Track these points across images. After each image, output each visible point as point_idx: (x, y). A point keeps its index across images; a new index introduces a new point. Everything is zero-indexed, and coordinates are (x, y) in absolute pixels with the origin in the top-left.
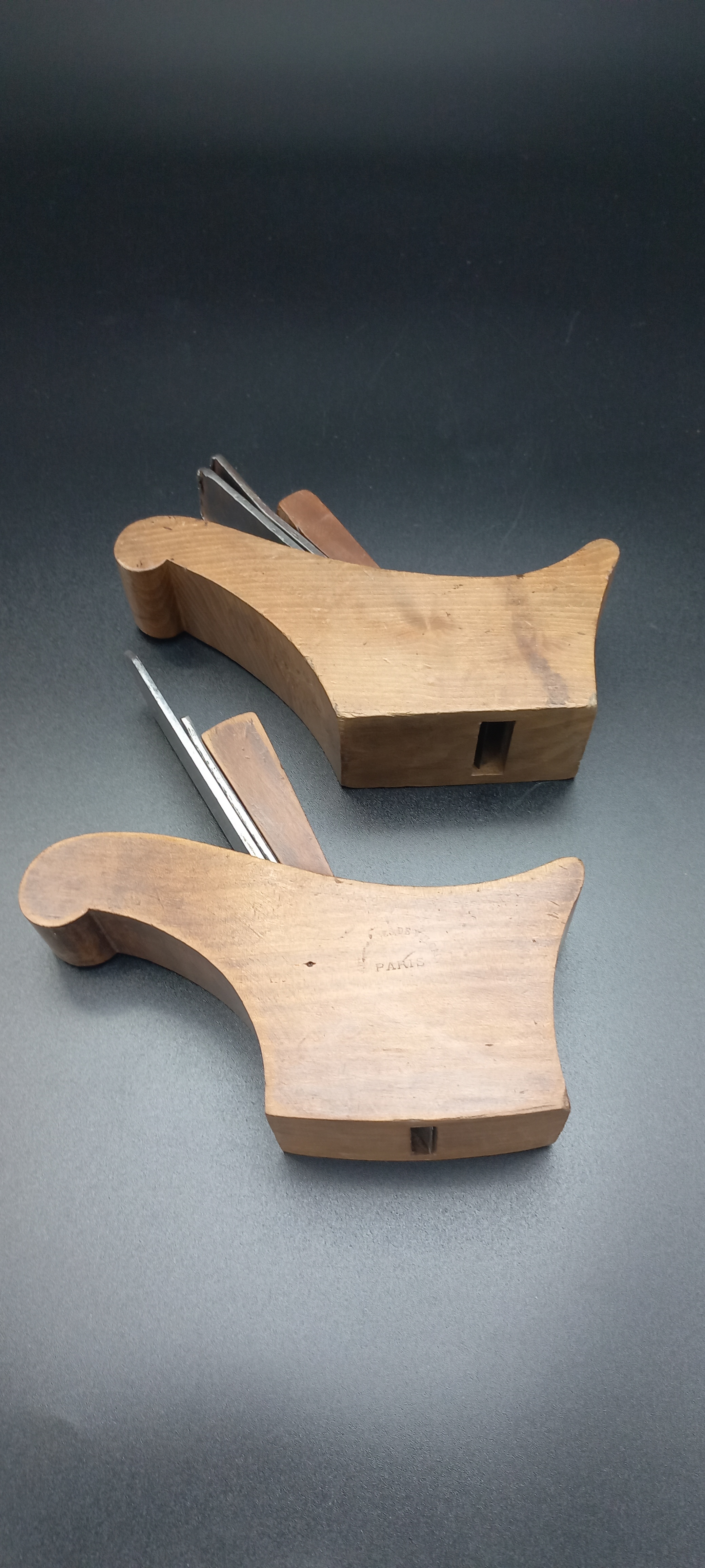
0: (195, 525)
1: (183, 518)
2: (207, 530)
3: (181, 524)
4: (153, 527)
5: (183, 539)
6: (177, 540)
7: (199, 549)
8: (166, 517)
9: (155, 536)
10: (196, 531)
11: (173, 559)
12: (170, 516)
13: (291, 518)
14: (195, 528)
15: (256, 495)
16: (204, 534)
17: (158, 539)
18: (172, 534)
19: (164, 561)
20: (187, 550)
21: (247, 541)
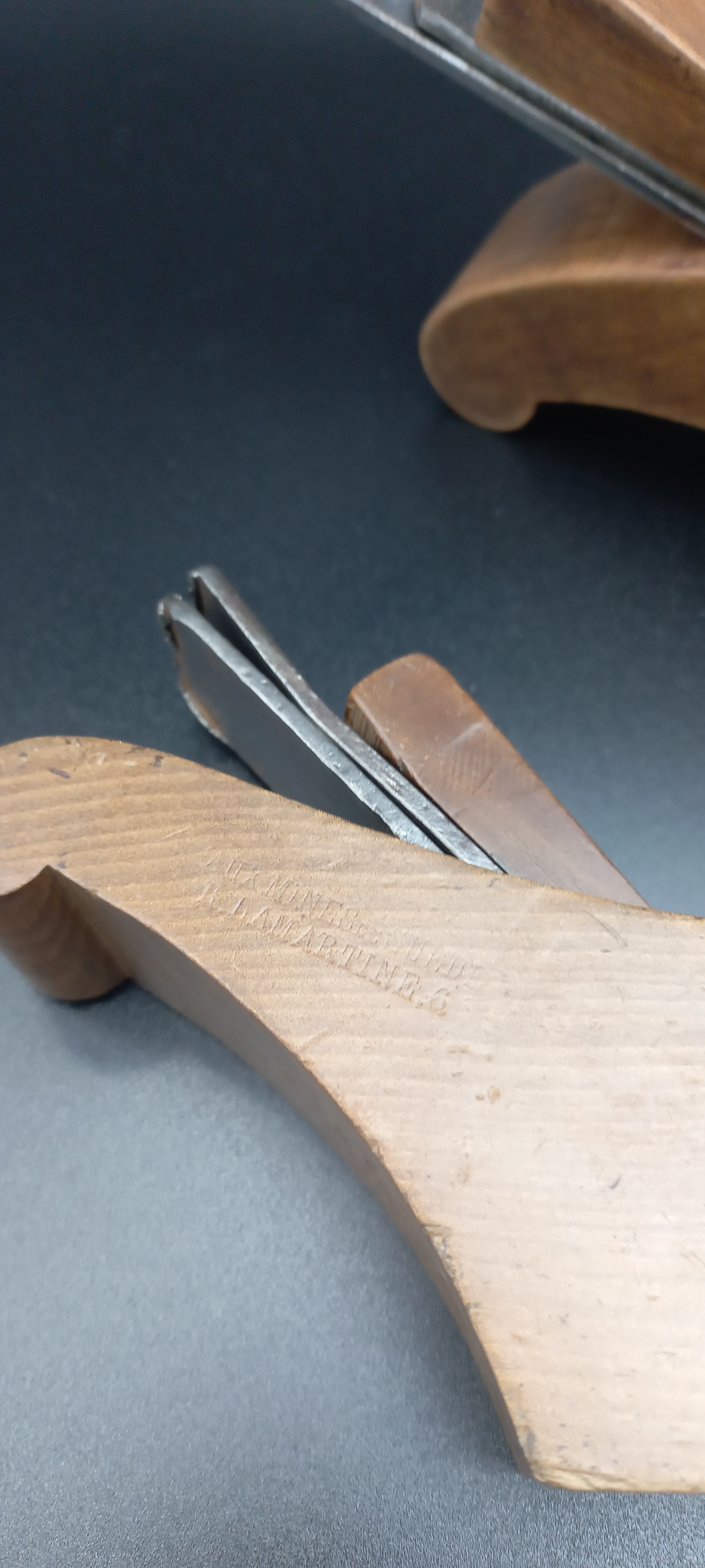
0: (131, 763)
1: (99, 743)
2: (160, 777)
3: (94, 759)
4: (22, 769)
5: (94, 804)
6: (78, 806)
7: (134, 834)
8: (58, 740)
9: (24, 795)
10: (129, 780)
11: (63, 865)
12: (69, 738)
13: (382, 731)
14: (128, 772)
15: (292, 670)
16: (148, 790)
17: (32, 805)
18: (69, 788)
19: (40, 869)
20: (103, 837)
21: (262, 811)
